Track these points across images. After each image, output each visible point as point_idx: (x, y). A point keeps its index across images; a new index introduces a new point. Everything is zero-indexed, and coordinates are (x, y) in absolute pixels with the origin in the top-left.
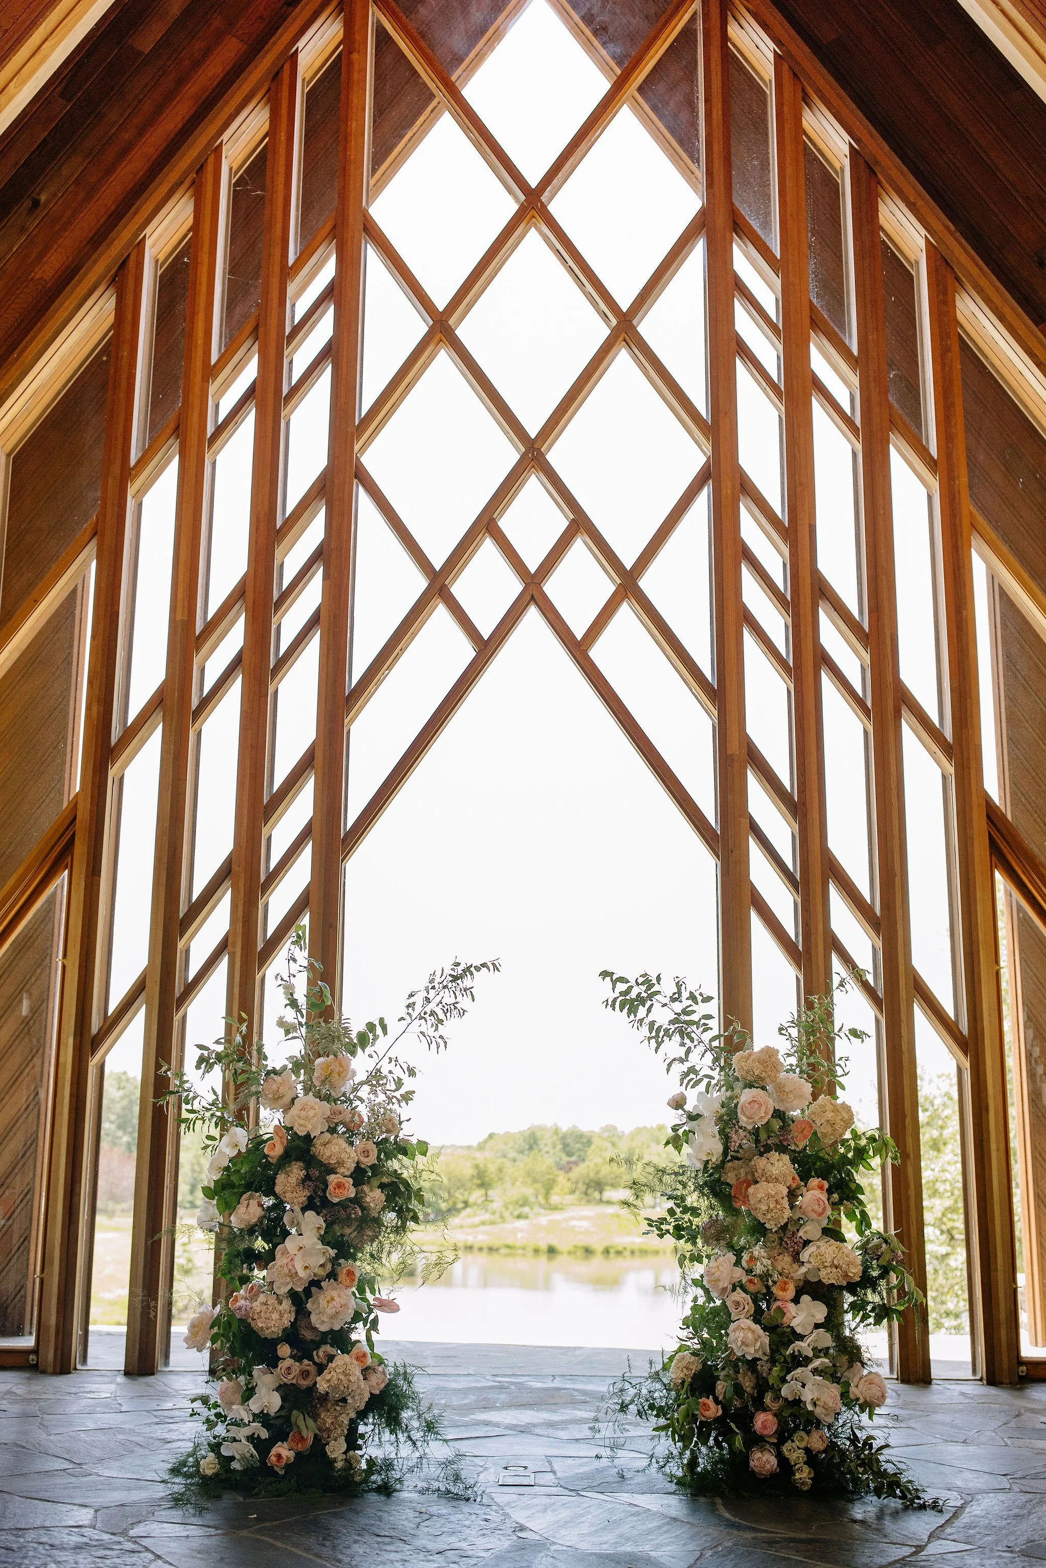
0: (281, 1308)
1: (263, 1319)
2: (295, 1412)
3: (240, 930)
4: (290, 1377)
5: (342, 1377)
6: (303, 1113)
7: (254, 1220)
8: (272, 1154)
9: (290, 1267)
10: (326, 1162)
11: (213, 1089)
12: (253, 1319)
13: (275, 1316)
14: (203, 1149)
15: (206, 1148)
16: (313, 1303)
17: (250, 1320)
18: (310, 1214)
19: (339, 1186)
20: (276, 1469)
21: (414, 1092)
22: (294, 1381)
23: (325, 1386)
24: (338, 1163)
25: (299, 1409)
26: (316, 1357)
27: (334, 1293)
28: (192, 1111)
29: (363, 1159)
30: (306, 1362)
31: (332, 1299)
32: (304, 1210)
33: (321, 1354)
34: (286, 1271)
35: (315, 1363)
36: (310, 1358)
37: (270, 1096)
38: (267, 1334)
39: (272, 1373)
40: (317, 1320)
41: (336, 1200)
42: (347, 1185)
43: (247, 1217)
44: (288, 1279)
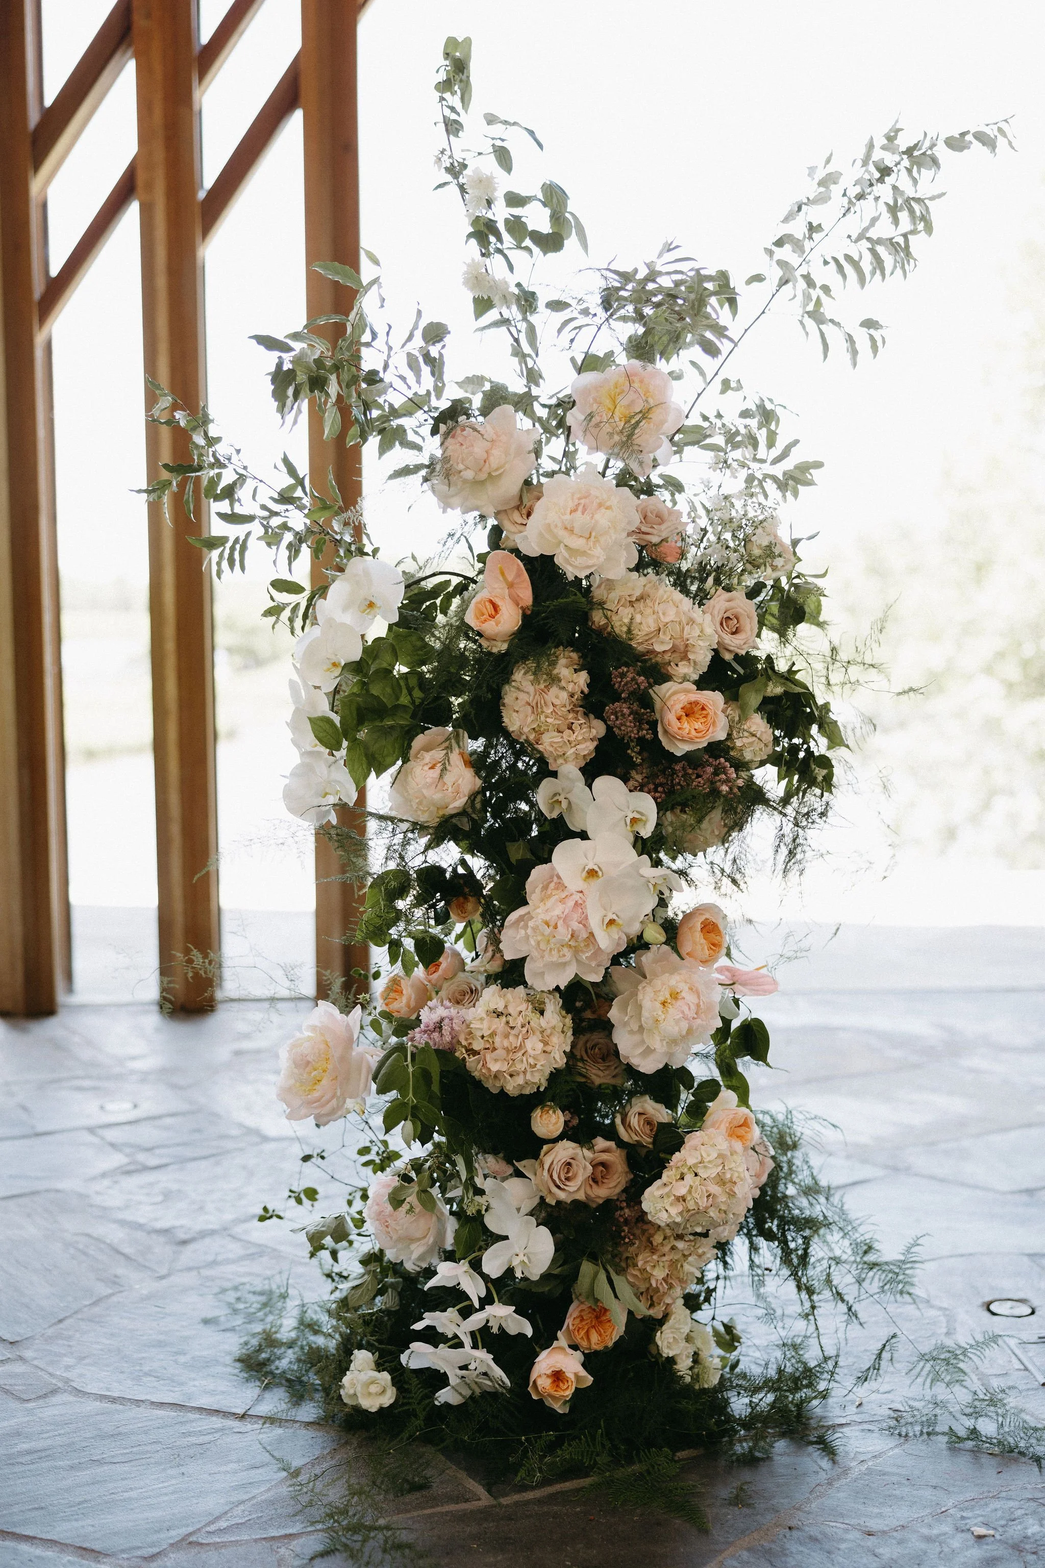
0: (543, 1022)
1: (500, 1052)
2: (587, 1268)
3: (159, 155)
4: (573, 1186)
5: (715, 1189)
6: (580, 520)
7: (459, 803)
8: (489, 628)
9: (575, 925)
10: (641, 648)
11: (286, 461)
12: (473, 1052)
13: (534, 1045)
14: (269, 613)
15: (274, 611)
16: (624, 1008)
17: (460, 1053)
18: (607, 784)
19: (690, 711)
20: (550, 1403)
21: (819, 465)
22: (581, 1196)
23: (674, 1211)
24: (674, 650)
25: (594, 1258)
26: (621, 1130)
27: (675, 981)
28: (232, 518)
29: (728, 639)
30: (601, 1143)
31: (675, 995)
32: (591, 772)
33: (634, 1121)
34: (563, 934)
35: (621, 1144)
36: (610, 1133)
37: (469, 474)
38: (512, 1087)
39: (519, 1174)
40: (636, 1046)
41: (680, 749)
42: (710, 710)
43: (437, 796)
44: (568, 954)
